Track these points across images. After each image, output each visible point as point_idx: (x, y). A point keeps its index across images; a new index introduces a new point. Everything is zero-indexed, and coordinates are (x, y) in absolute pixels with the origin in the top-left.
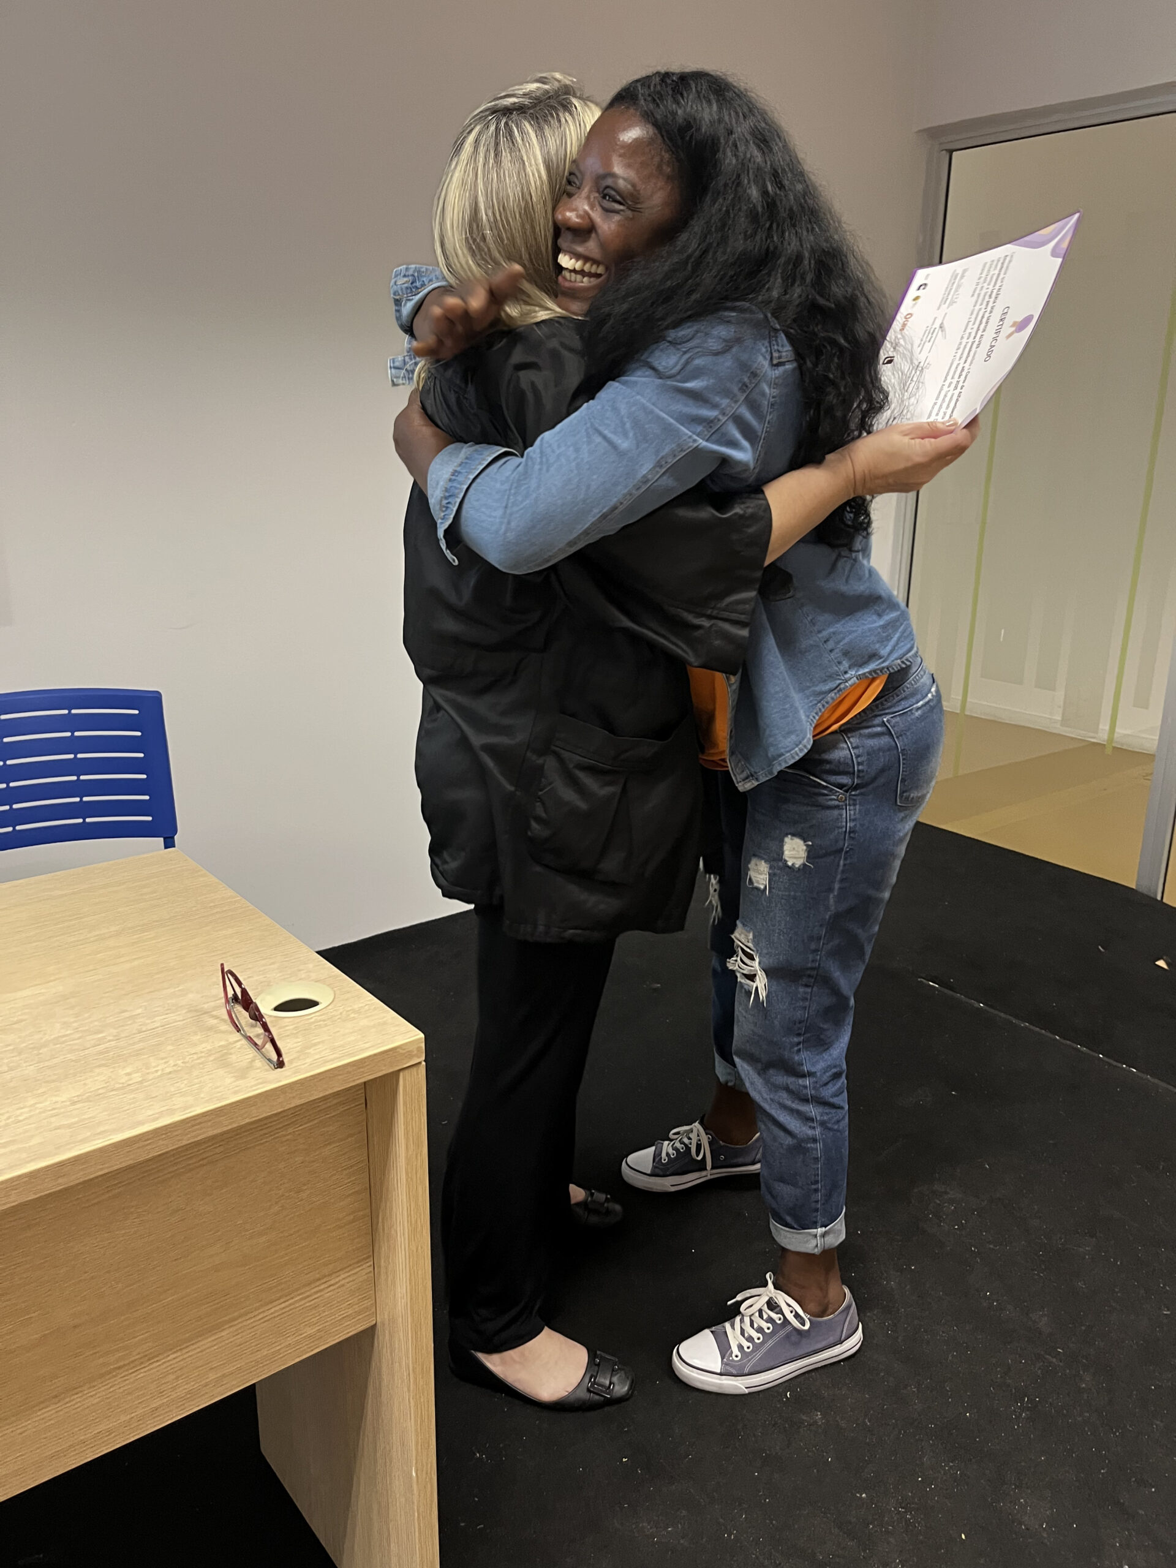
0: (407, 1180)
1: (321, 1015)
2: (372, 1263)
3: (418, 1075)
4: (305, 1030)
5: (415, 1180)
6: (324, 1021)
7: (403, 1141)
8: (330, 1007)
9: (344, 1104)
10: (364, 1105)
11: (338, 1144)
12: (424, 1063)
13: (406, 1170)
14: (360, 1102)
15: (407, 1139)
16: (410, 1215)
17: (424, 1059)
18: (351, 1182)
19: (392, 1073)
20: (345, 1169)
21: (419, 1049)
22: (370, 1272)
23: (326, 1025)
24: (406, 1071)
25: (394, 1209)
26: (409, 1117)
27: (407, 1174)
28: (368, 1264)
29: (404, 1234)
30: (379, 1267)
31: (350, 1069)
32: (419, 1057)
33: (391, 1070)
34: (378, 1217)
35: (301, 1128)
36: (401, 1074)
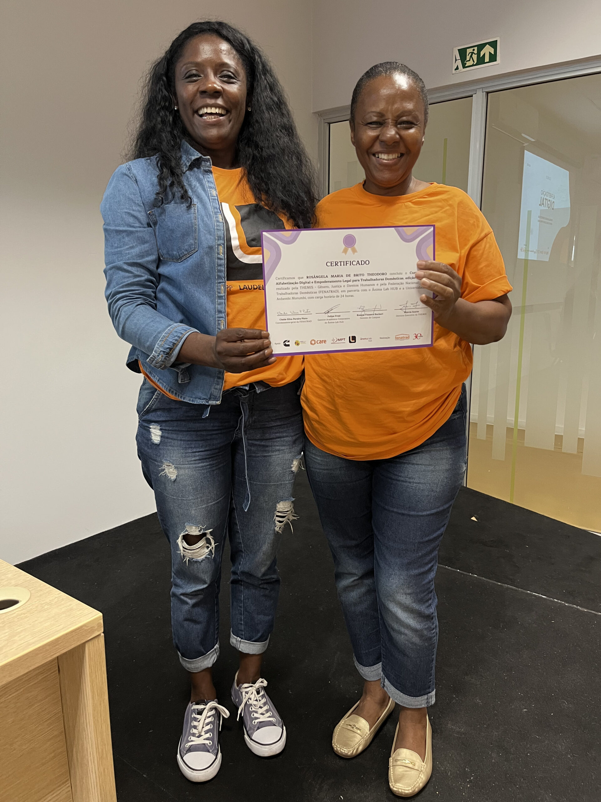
0: (94, 722)
1: (22, 610)
2: (70, 784)
3: (99, 644)
4: (10, 623)
5: (100, 721)
6: (24, 614)
7: (90, 694)
8: (28, 603)
9: (43, 673)
10: (57, 671)
11: (39, 704)
12: (103, 634)
13: (93, 715)
14: (55, 670)
15: (93, 692)
16: (97, 748)
17: (103, 631)
18: (50, 729)
19: (79, 646)
20: (45, 721)
21: (99, 625)
22: (69, 791)
23: (26, 617)
24: (90, 643)
25: (85, 745)
26: (94, 676)
27: (94, 718)
28: (68, 785)
29: (94, 762)
30: (76, 786)
31: (48, 648)
32: (98, 631)
33: (79, 643)
34: (72, 751)
35: (10, 697)
36: (87, 645)
